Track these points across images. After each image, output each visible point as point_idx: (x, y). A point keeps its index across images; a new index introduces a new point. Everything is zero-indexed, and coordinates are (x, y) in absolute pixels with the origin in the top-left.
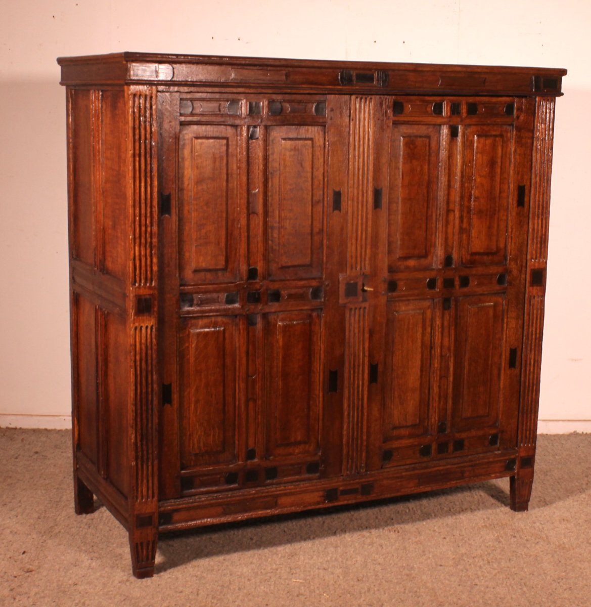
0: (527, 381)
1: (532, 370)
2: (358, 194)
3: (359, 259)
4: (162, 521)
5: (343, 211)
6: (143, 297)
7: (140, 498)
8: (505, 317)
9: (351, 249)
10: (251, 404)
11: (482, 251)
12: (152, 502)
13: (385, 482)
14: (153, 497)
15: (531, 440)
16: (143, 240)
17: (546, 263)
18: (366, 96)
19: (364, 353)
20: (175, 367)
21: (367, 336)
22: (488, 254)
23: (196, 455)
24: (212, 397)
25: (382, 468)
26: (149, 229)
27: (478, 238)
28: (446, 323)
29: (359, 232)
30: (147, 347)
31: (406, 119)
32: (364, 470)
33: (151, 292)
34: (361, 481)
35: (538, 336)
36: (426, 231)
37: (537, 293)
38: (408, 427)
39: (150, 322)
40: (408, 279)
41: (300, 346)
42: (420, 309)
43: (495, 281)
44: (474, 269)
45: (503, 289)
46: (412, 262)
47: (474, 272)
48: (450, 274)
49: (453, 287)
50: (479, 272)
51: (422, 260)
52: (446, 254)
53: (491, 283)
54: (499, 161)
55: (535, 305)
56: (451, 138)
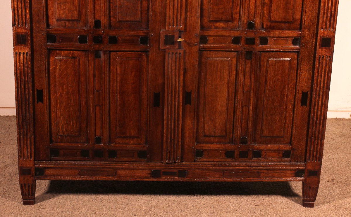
0: (315, 116)
1: (319, 109)
3: (175, 20)
4: (38, 173)
6: (20, 34)
7: (22, 157)
8: (299, 69)
9: (169, 12)
10: (98, 108)
11: (280, 20)
12: (30, 161)
13: (197, 171)
14: (31, 158)
15: (318, 159)
17: (334, 32)
19: (179, 84)
20: (45, 80)
21: (182, 72)
22: (285, 23)
23: (61, 136)
24: (71, 101)
25: (195, 161)
27: (276, 10)
28: (247, 69)
30: (24, 65)
32: (180, 161)
33: (26, 31)
34: (178, 167)
35: (325, 85)
36: (233, 3)
37: (325, 54)
38: (217, 136)
39: (25, 50)
40: (216, 36)
41: (133, 75)
42: (227, 57)
43: (290, 42)
44: (272, 33)
45: (297, 49)
46: (221, 24)
47: (272, 35)
48: (251, 35)
49: (254, 44)
50: (276, 35)
51: (229, 23)
52: (249, 20)
53: (286, 44)
55: (324, 62)
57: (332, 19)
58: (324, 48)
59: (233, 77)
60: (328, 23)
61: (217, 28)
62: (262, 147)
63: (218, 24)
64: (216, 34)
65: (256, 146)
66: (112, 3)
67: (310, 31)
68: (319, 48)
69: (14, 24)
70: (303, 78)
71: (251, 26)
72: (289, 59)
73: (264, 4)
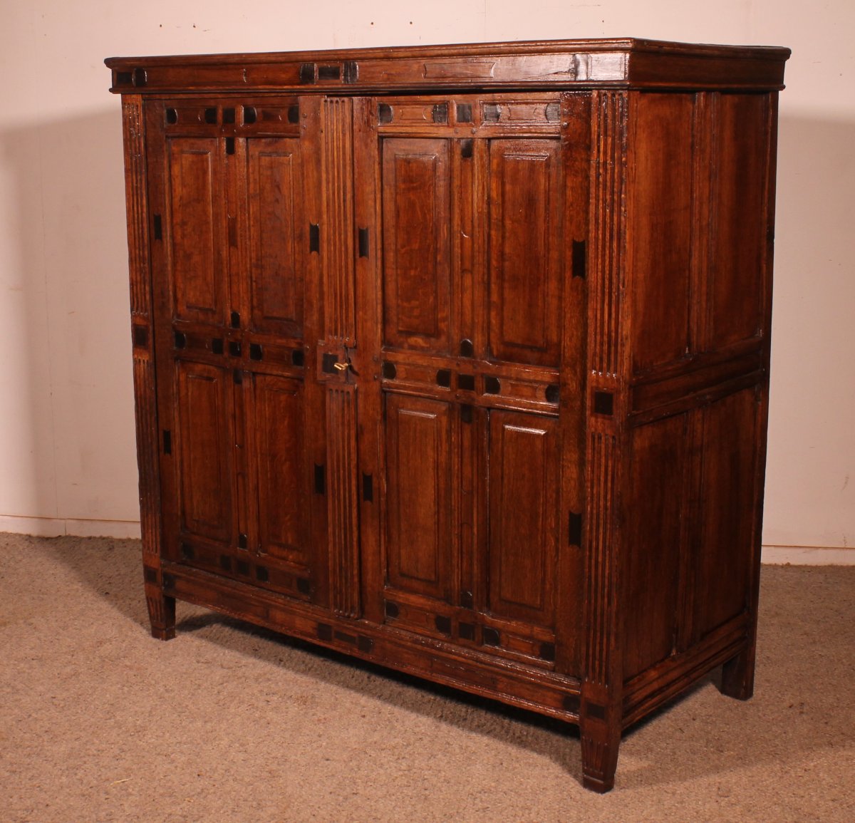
1: (600, 560)
3: (339, 324)
4: (166, 582)
5: (322, 253)
6: (140, 327)
8: (561, 458)
10: (240, 481)
11: (519, 342)
13: (388, 646)
14: (157, 551)
15: (603, 678)
16: (138, 265)
18: (338, 99)
21: (353, 433)
22: (531, 348)
23: (196, 521)
24: (207, 459)
25: (384, 624)
26: (142, 253)
27: (512, 319)
30: (145, 384)
31: (394, 130)
32: (356, 616)
33: (146, 323)
34: (356, 629)
35: (609, 504)
36: (436, 298)
37: (604, 430)
38: (420, 580)
40: (409, 364)
41: (286, 422)
42: (432, 413)
43: (541, 393)
44: (504, 368)
45: (554, 410)
46: (419, 341)
47: (504, 374)
48: (467, 369)
49: (473, 390)
50: (513, 376)
51: (433, 340)
52: (462, 337)
53: (534, 397)
54: (542, 197)
55: (603, 450)
56: (462, 159)
57: (613, 348)
58: (599, 415)
59: (443, 459)
60: (605, 357)
61: (412, 347)
62: (500, 623)
63: (412, 340)
64: (407, 361)
65: (488, 617)
66: (255, 281)
67: (576, 372)
68: (591, 415)
69: (132, 310)
70: (569, 480)
71: (467, 350)
72: (542, 432)
73: (488, 305)
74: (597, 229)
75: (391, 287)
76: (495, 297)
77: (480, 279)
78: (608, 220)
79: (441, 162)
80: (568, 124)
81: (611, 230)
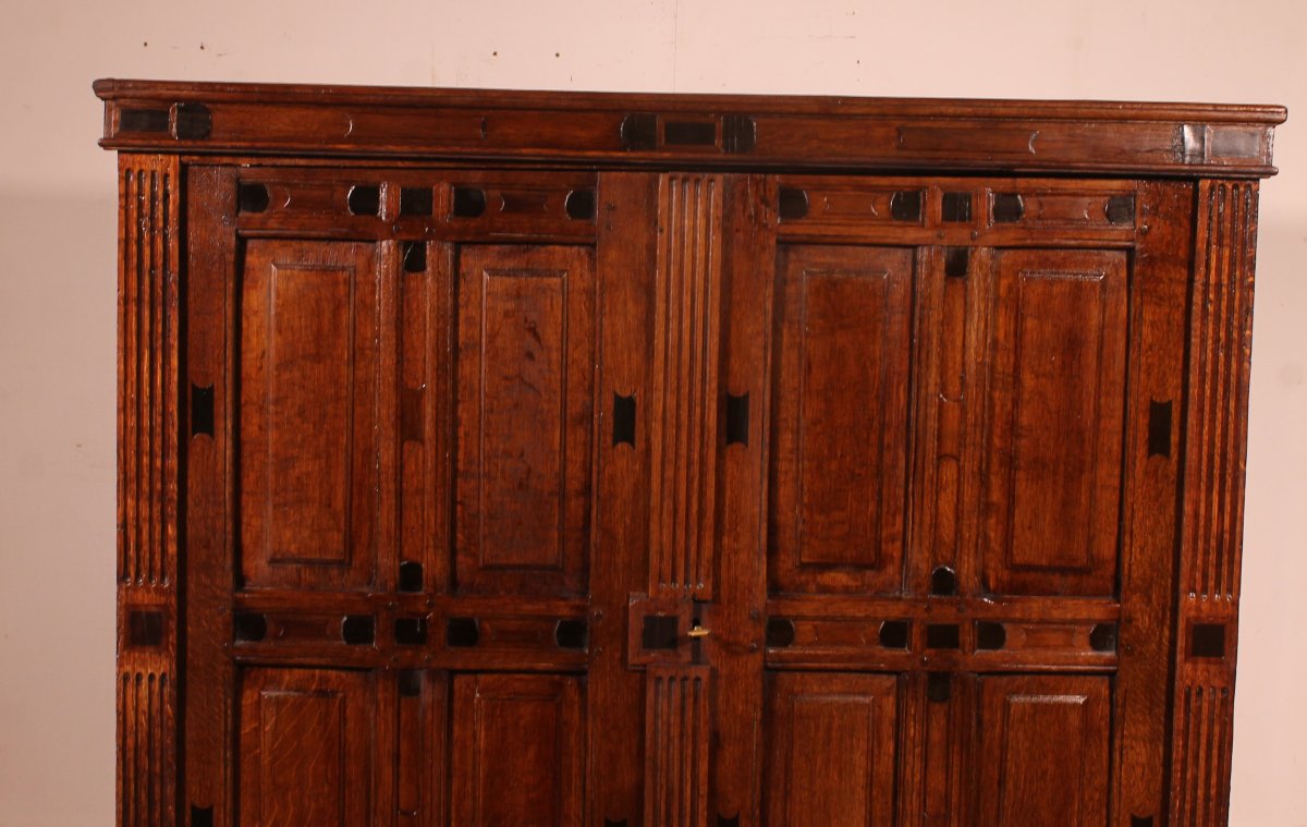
2: (678, 405)
3: (681, 562)
5: (640, 444)
6: (143, 609)
8: (1119, 735)
9: (660, 535)
11: (1044, 562)
16: (145, 486)
17: (1236, 604)
18: (700, 175)
19: (694, 786)
20: (222, 771)
21: (704, 748)
22: (1063, 571)
26: (158, 463)
27: (1030, 528)
28: (936, 736)
29: (682, 497)
30: (150, 720)
31: (813, 230)
33: (163, 600)
35: (1213, 792)
36: (879, 504)
37: (1207, 681)
39: (158, 665)
40: (824, 619)
41: (531, 754)
42: (864, 694)
43: (1081, 638)
44: (1018, 606)
45: (1109, 662)
46: (841, 578)
47: (1018, 615)
48: (946, 614)
49: (957, 647)
50: (1034, 616)
51: (869, 573)
52: (935, 564)
53: (1069, 645)
54: (1093, 336)
55: (1205, 711)
56: (946, 279)
57: (1225, 557)
58: (1200, 659)
59: (885, 765)
60: (1212, 572)
61: (824, 589)
63: (828, 578)
64: (822, 613)
66: (462, 503)
67: (1150, 601)
68: (1186, 660)
69: (122, 576)
70: (1133, 767)
71: (943, 583)
72: (1080, 700)
73: (986, 509)
74: (1202, 382)
75: (785, 492)
76: (996, 496)
77: (975, 469)
78: (1221, 368)
79: (897, 283)
80: (1150, 228)
81: (1227, 382)
